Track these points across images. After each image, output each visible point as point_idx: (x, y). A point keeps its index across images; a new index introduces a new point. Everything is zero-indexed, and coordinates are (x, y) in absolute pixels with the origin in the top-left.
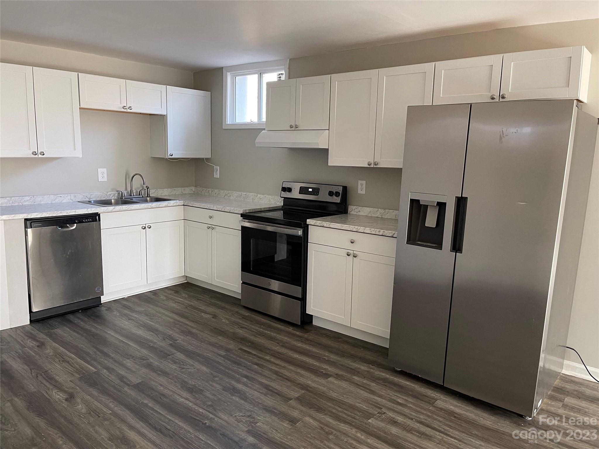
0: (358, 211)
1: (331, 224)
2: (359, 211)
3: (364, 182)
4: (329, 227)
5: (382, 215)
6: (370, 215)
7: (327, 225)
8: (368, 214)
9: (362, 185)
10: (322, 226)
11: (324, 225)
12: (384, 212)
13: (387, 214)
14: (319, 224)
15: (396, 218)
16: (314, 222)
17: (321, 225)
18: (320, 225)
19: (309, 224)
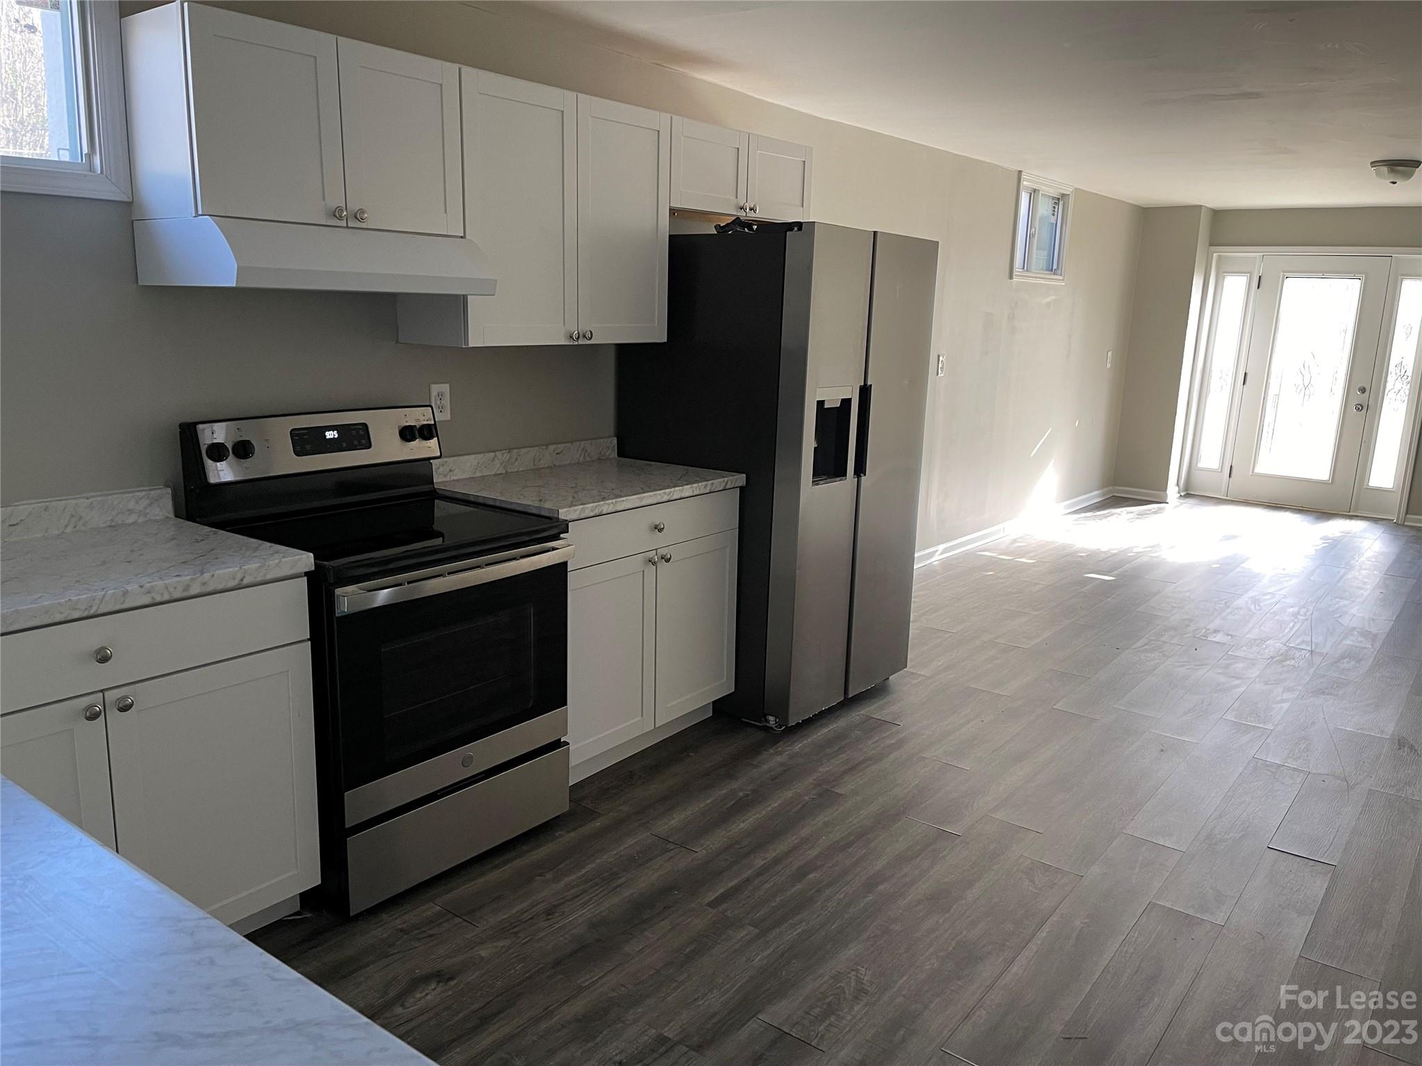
0: (448, 470)
1: (619, 501)
2: (451, 471)
3: (446, 388)
4: (613, 510)
5: (505, 468)
6: (480, 474)
7: (610, 508)
8: (475, 473)
9: (441, 395)
10: (598, 514)
11: (602, 511)
12: (508, 458)
13: (517, 459)
14: (592, 511)
15: (535, 465)
16: (578, 512)
17: (597, 512)
18: (592, 514)
19: (568, 518)
